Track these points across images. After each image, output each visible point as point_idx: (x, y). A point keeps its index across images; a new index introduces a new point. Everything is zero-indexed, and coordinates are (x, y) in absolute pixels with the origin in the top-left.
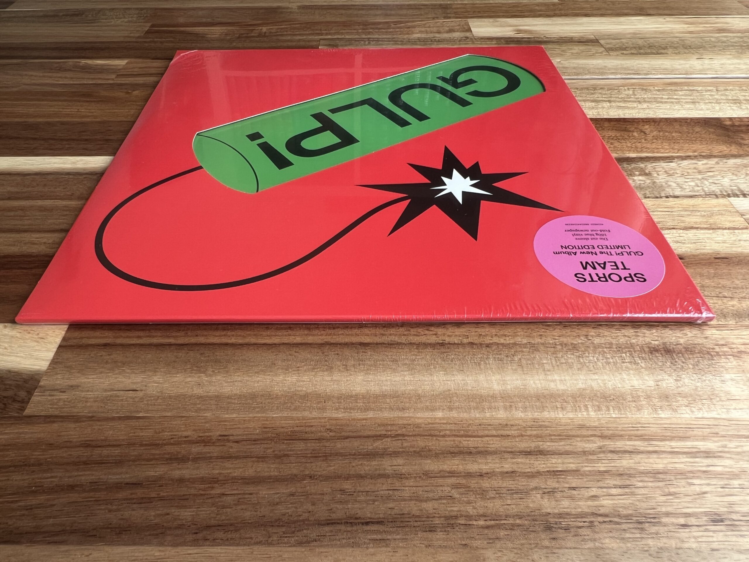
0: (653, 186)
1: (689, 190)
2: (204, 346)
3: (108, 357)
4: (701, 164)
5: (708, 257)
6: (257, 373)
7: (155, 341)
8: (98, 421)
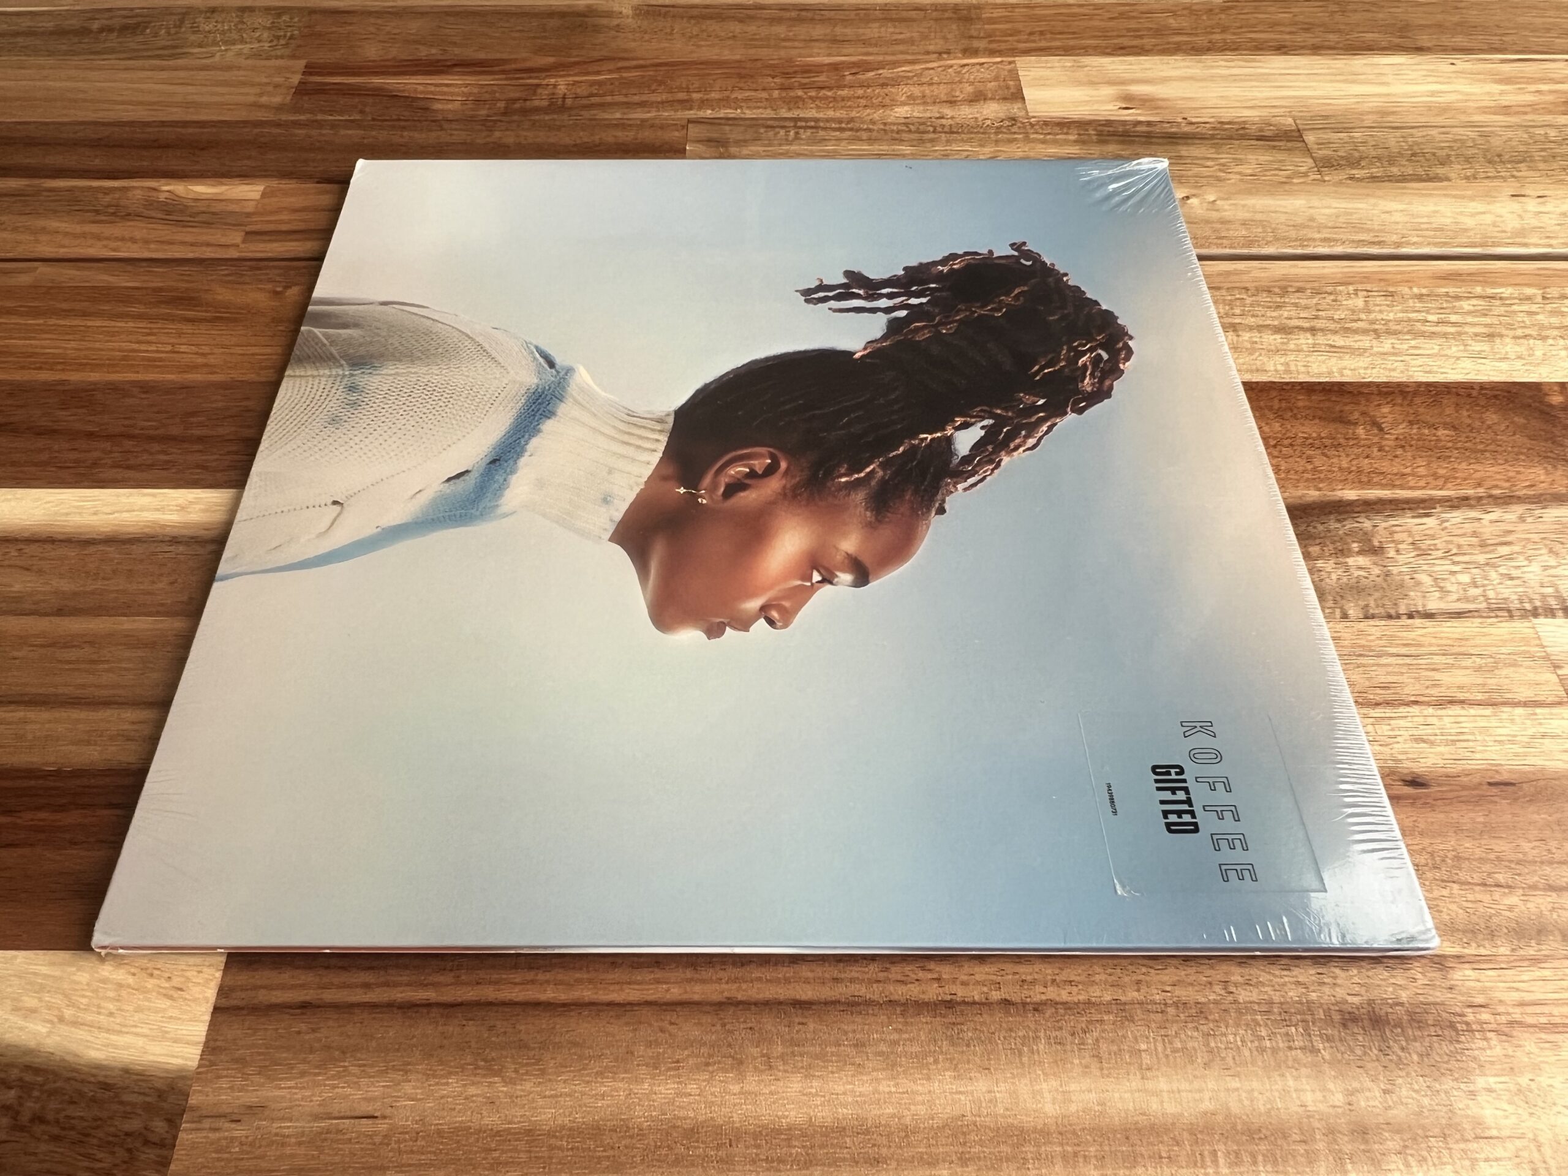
0: (1385, 586)
1: (1455, 597)
2: (495, 1008)
3: (312, 1036)
4: (1491, 520)
5: (1476, 779)
6: (600, 1074)
7: (400, 995)
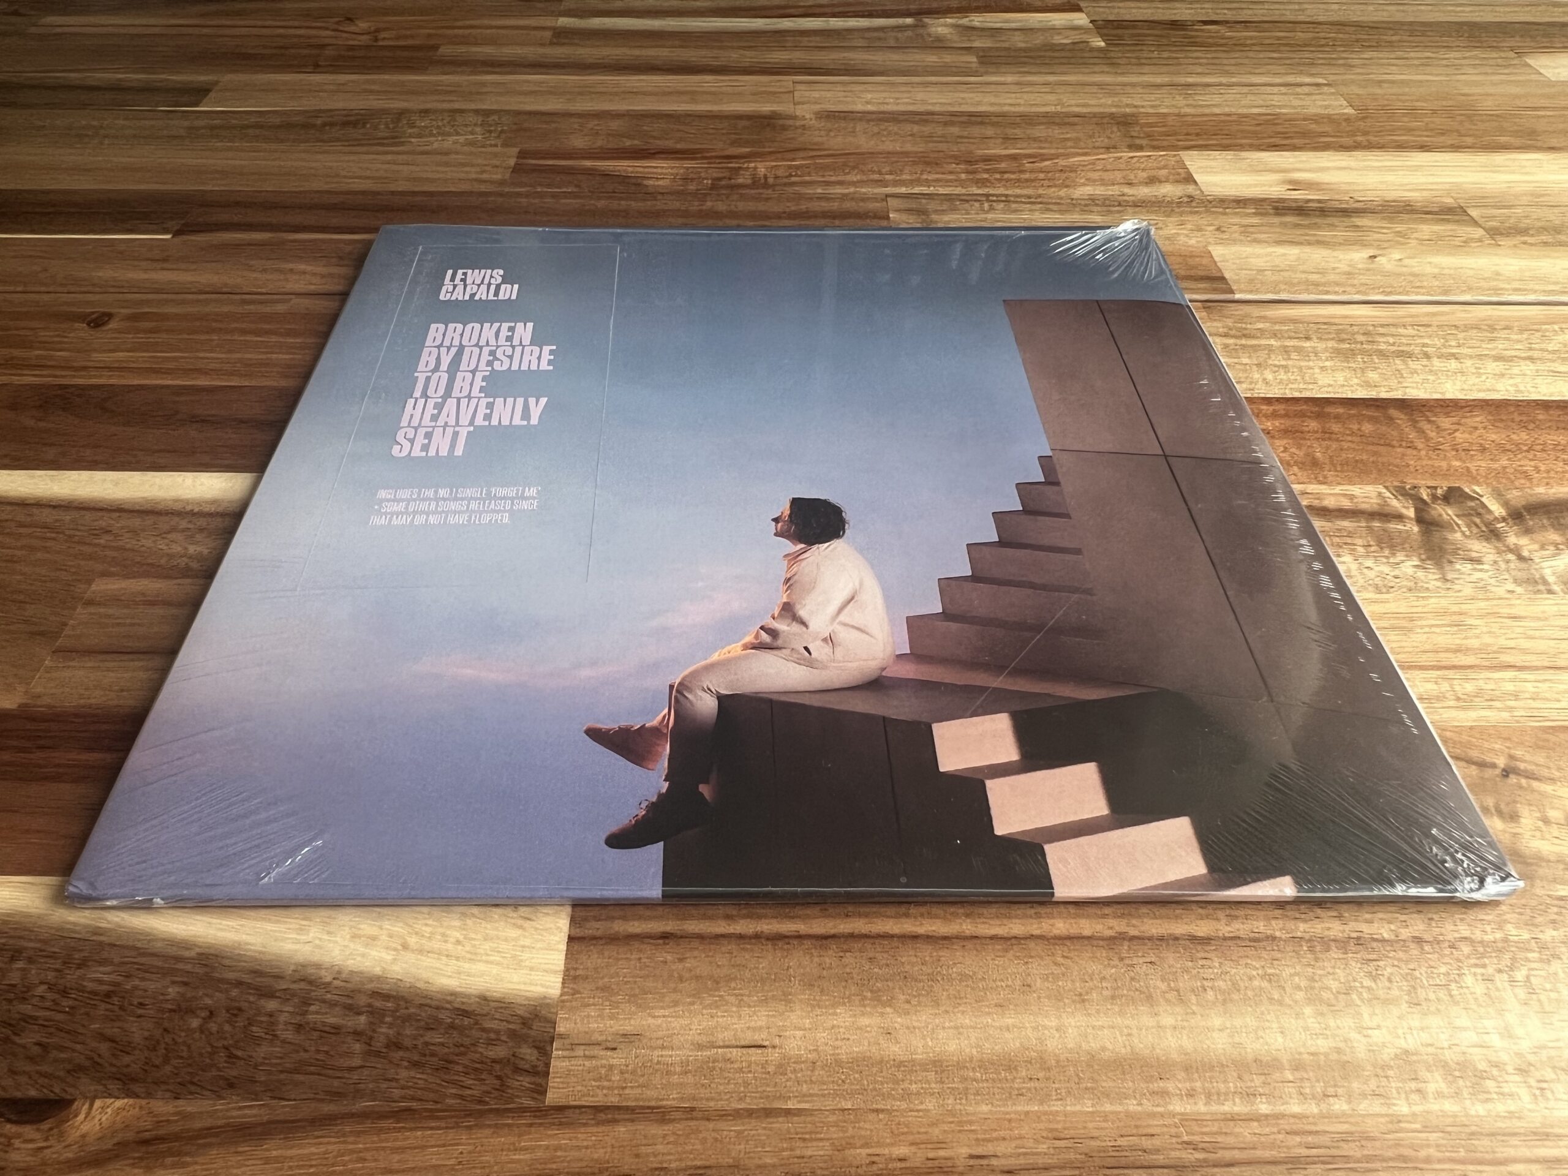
6: (1000, 1006)
7: (767, 927)
8: (708, 1120)
